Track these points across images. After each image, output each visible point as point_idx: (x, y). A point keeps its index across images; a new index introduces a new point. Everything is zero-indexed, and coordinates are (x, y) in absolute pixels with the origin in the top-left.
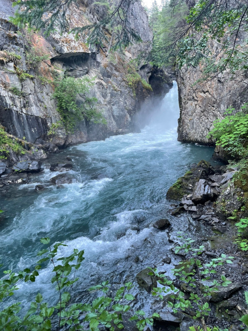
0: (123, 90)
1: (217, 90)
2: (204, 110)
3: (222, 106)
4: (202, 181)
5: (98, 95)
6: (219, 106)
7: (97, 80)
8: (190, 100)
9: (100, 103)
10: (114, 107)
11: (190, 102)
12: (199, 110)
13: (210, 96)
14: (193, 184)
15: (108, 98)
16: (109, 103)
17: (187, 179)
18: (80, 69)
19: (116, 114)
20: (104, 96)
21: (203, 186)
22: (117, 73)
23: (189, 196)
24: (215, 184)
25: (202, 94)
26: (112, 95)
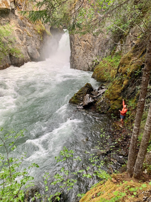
0: (34, 36)
1: (92, 40)
2: (85, 52)
3: (95, 50)
4: (88, 95)
5: (17, 38)
6: (93, 50)
7: (16, 28)
8: (77, 45)
9: (18, 44)
10: (29, 47)
11: (77, 47)
12: (82, 52)
13: (88, 44)
14: (83, 97)
15: (24, 41)
16: (25, 44)
17: (79, 94)
18: (4, 19)
19: (30, 51)
20: (21, 39)
21: (88, 98)
22: (30, 24)
23: (81, 104)
24: (95, 96)
25: (84, 42)
26: (27, 39)
